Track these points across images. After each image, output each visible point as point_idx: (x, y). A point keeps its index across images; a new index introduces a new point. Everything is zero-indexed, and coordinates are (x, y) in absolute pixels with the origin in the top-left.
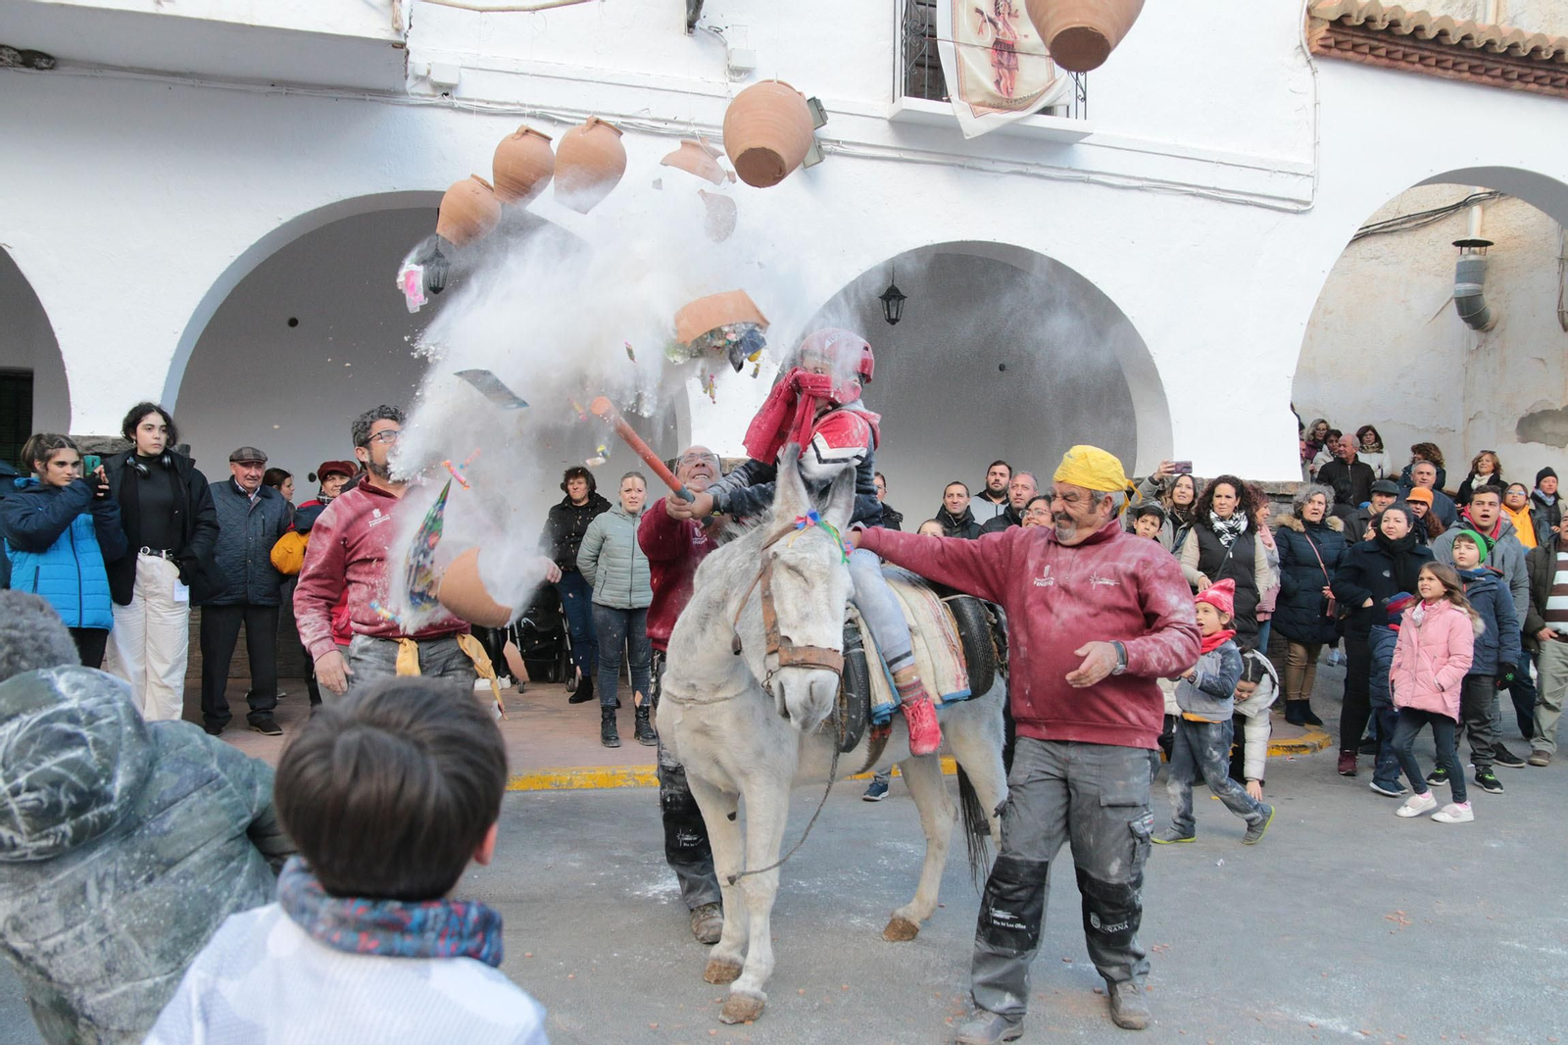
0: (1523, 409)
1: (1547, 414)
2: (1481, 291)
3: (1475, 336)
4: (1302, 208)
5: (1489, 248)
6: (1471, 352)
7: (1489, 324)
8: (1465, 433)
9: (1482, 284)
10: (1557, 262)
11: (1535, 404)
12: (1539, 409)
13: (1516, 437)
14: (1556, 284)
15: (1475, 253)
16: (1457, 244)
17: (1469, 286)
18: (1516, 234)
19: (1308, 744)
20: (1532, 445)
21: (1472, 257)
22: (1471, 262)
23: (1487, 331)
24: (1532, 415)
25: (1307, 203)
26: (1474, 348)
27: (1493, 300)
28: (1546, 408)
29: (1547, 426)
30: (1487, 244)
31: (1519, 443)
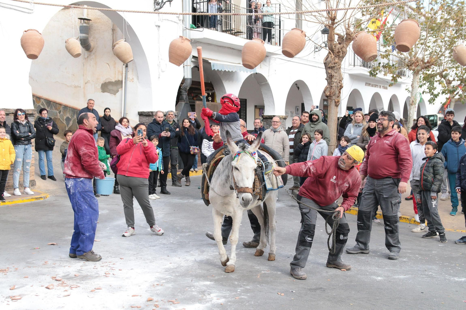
0: (102, 80)
1: (110, 83)
2: (88, 37)
3: (86, 53)
4: (30, 11)
5: (90, 21)
6: (85, 59)
7: (91, 49)
8: (84, 88)
9: (88, 35)
10: (111, 30)
11: (106, 79)
12: (107, 81)
13: (101, 90)
14: (112, 38)
15: (85, 23)
16: (79, 19)
17: (84, 35)
18: (99, 18)
19: (42, 197)
20: (106, 94)
21: (85, 25)
22: (84, 26)
23: (90, 52)
24: (105, 83)
25: (32, 10)
26: (86, 57)
27: (92, 40)
28: (110, 81)
29: (110, 87)
30: (89, 20)
31: (102, 93)
